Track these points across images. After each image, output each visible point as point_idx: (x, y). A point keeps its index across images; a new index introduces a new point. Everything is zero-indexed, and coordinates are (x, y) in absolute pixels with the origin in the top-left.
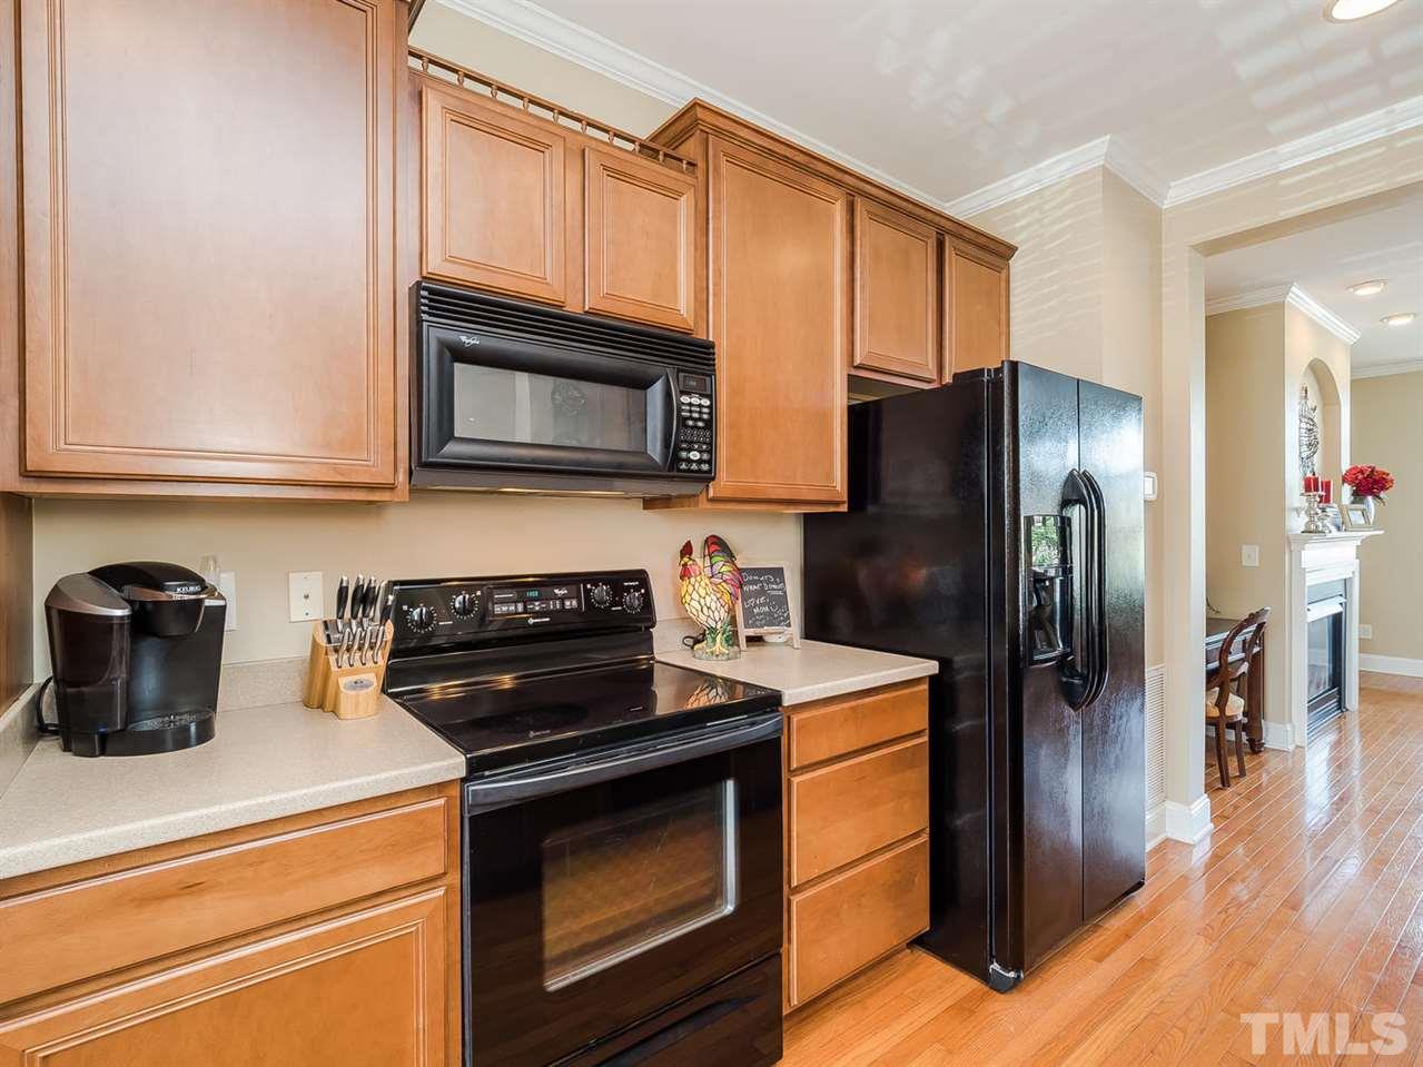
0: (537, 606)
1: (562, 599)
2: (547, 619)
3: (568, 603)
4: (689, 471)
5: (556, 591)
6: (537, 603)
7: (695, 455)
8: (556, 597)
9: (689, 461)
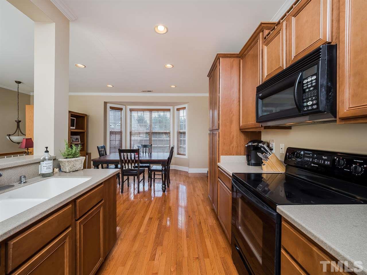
0: (316, 161)
1: (325, 160)
2: (317, 166)
3: (326, 162)
4: (308, 110)
5: (323, 157)
6: (316, 160)
7: (310, 103)
8: (323, 159)
9: (308, 106)
